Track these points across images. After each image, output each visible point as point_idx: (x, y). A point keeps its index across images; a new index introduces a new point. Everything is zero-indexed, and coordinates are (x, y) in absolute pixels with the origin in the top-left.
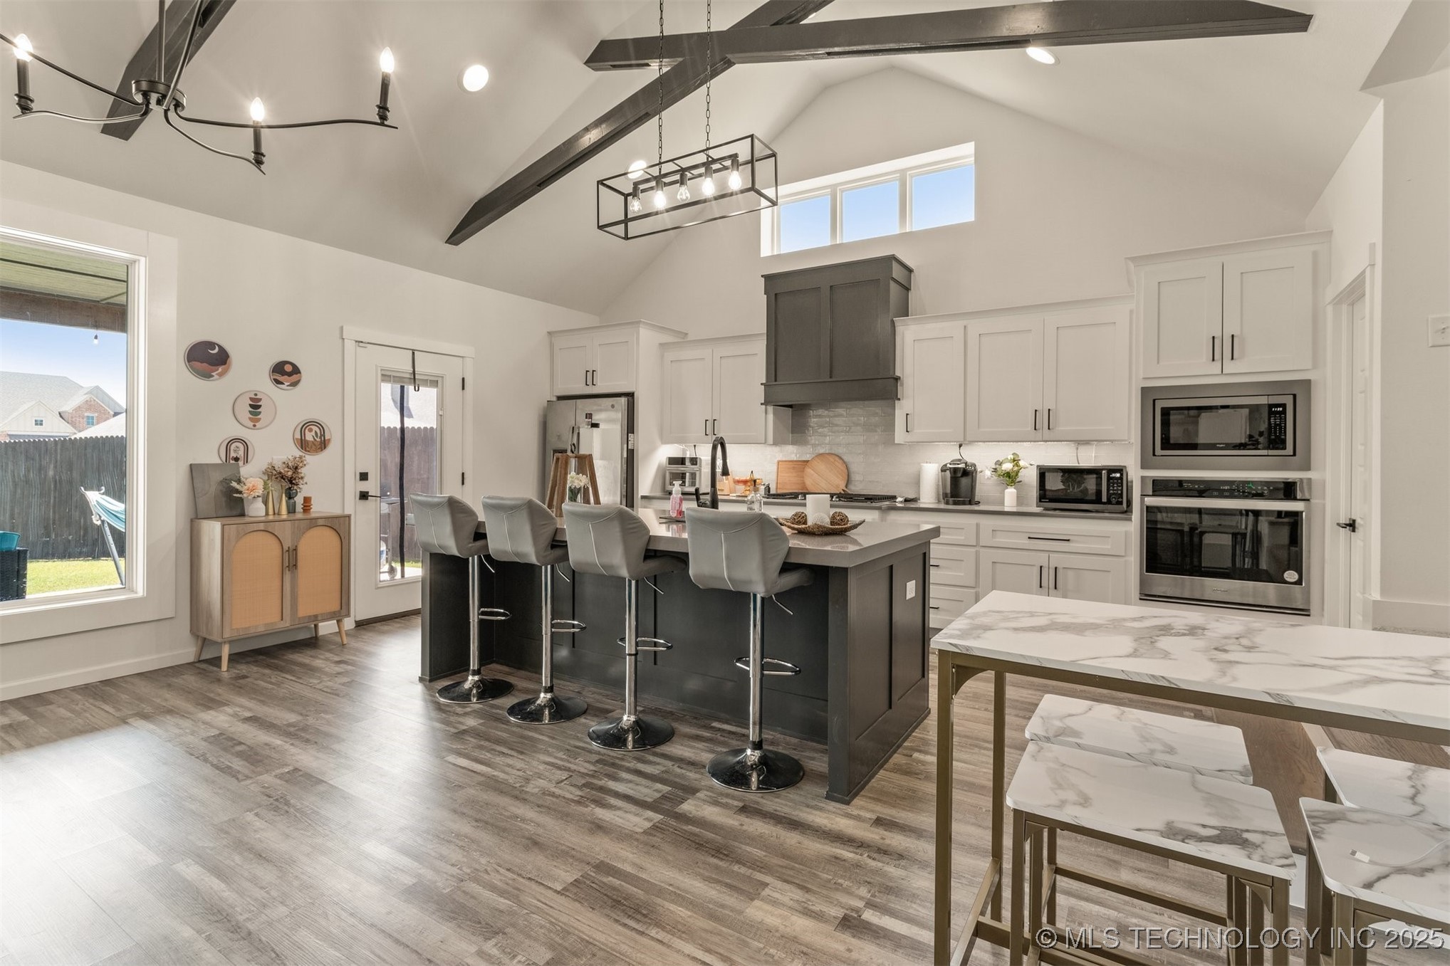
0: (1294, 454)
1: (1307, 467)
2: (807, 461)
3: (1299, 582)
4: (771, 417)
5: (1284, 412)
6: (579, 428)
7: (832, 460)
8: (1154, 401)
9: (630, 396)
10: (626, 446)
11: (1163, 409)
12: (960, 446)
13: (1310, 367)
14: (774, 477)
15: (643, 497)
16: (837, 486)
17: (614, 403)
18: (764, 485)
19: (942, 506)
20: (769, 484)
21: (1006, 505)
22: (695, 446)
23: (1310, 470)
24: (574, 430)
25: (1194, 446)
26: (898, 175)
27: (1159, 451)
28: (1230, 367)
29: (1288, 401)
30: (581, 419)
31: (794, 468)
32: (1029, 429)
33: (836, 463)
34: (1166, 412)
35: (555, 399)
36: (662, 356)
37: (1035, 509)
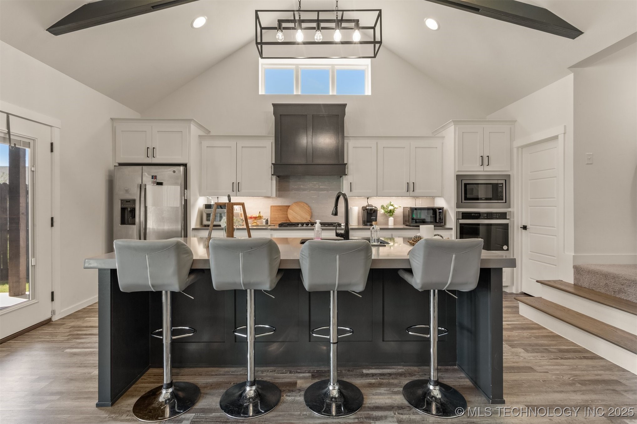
0: (506, 202)
1: (509, 207)
2: (289, 206)
3: (508, 250)
4: (274, 182)
5: (503, 185)
6: (145, 185)
7: (303, 205)
8: (462, 180)
9: (185, 165)
10: (183, 197)
11: (465, 184)
12: (368, 198)
13: (510, 170)
14: (269, 215)
15: (194, 229)
16: (306, 219)
17: (175, 170)
18: (265, 219)
19: (361, 227)
20: (268, 219)
21: (389, 225)
22: (218, 197)
23: (510, 208)
24: (142, 188)
25: (477, 199)
26: (330, 67)
27: (463, 201)
28: (487, 168)
29: (503, 182)
30: (147, 179)
31: (281, 210)
32: (404, 191)
33: (305, 207)
34: (466, 185)
35: (117, 165)
36: (200, 143)
37: (402, 226)
